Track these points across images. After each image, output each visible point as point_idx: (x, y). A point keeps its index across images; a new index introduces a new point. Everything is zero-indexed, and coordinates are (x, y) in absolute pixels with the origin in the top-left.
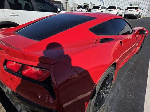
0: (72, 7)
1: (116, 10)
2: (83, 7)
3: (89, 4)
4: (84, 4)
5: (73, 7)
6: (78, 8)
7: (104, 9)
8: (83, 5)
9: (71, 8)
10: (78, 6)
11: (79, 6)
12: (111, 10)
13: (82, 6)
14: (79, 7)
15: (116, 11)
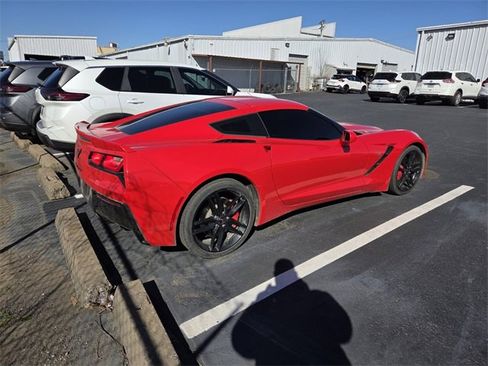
0: (318, 74)
1: (453, 82)
2: (354, 73)
3: (376, 65)
4: (358, 64)
5: (321, 74)
6: (336, 77)
7: (415, 79)
8: (353, 67)
9: (316, 80)
10: (336, 73)
11: (339, 71)
12: (434, 81)
13: (350, 72)
14: (341, 74)
15: (450, 85)
